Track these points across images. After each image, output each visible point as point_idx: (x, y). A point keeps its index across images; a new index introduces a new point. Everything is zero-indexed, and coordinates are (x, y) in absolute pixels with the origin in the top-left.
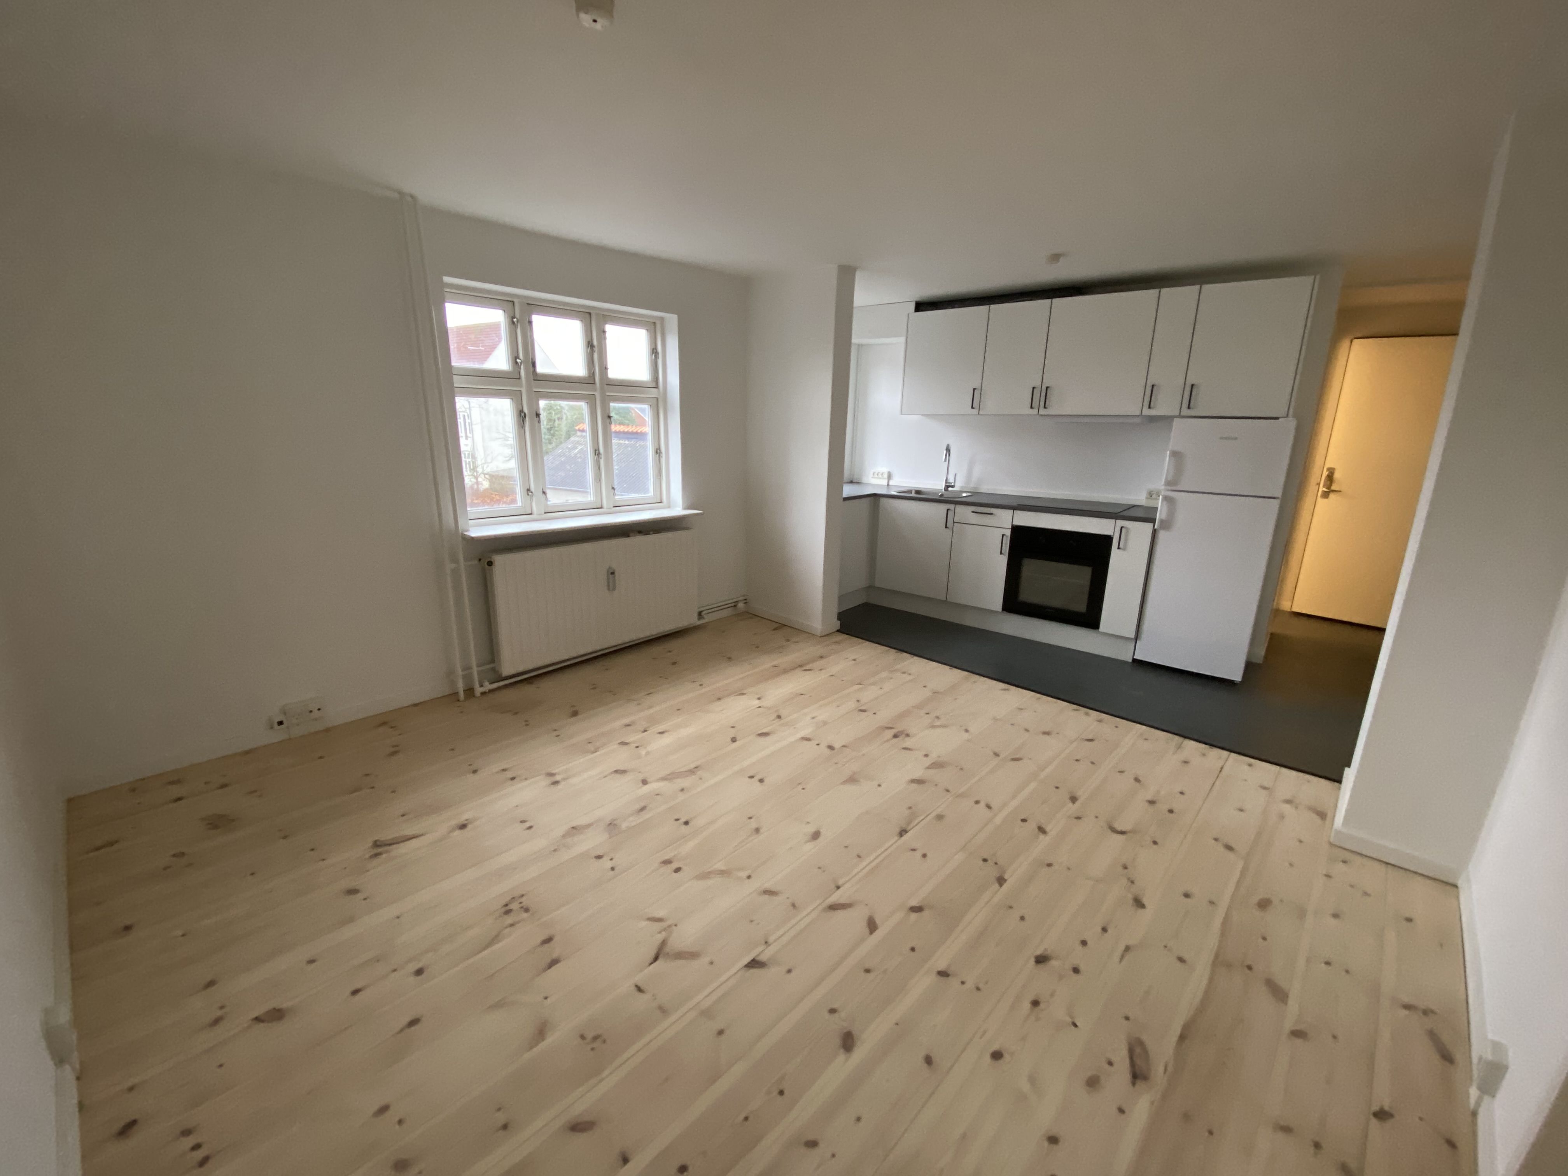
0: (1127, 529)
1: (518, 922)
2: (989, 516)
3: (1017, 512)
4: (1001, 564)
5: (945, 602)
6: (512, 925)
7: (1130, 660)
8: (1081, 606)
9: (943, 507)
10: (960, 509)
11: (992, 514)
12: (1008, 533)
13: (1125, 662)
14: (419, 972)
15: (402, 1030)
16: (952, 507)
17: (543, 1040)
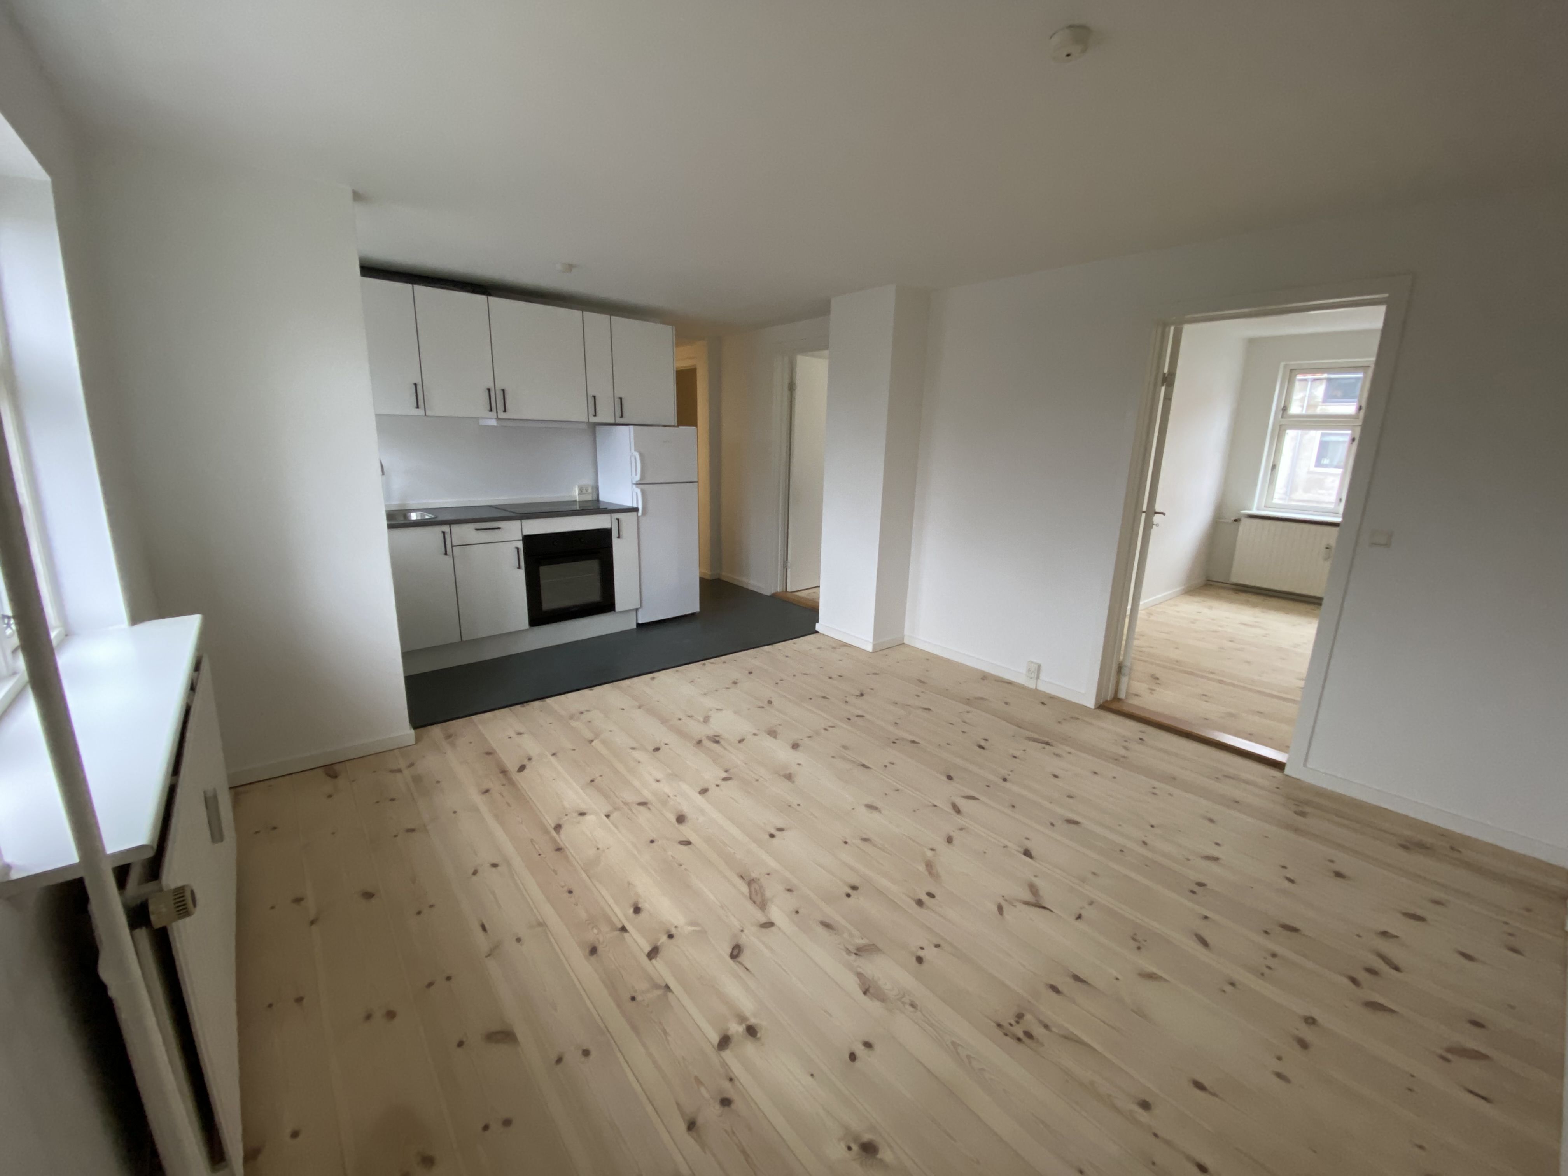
1: (1041, 1022)
2: (497, 530)
3: (525, 522)
4: (520, 577)
5: (462, 644)
6: (1046, 1027)
7: (635, 626)
8: (595, 596)
9: (437, 530)
10: (456, 529)
11: (499, 528)
12: (520, 545)
13: (632, 630)
14: (1145, 1105)
15: (1214, 1094)
16: (446, 528)
17: (1155, 974)
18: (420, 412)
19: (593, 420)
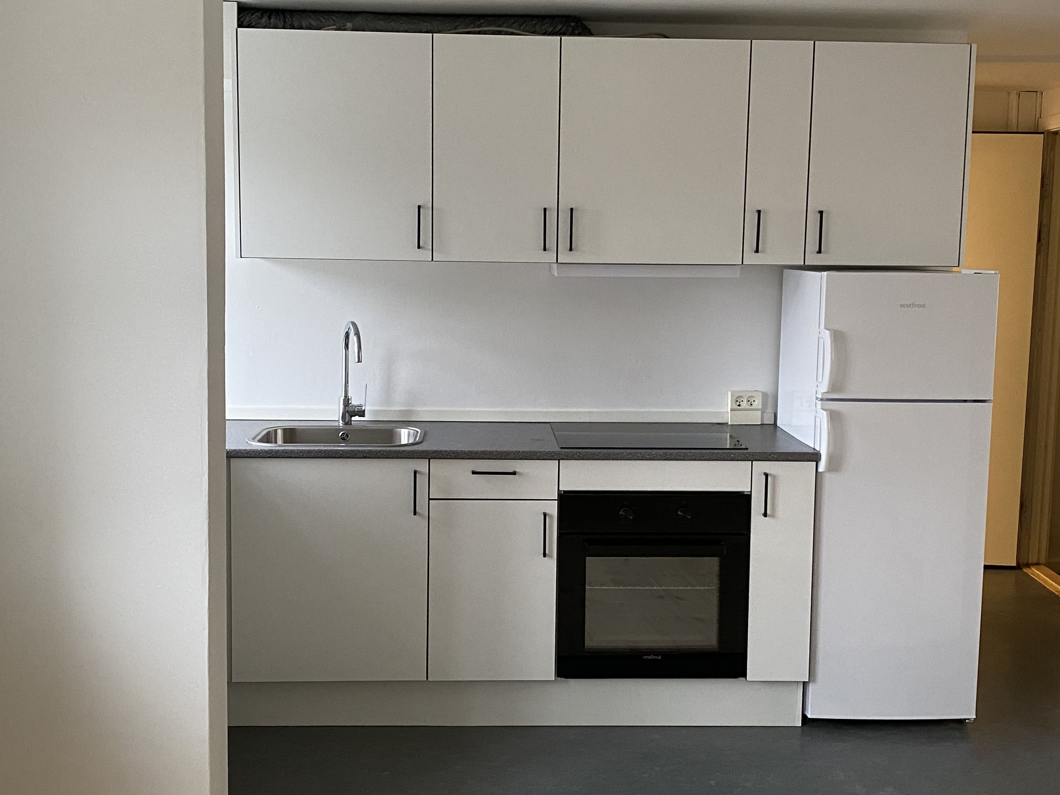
0: (774, 477)
2: (509, 477)
3: (569, 465)
4: (545, 573)
7: (797, 722)
9: (405, 469)
10: (442, 469)
11: (514, 473)
12: (553, 509)
13: (791, 728)
16: (422, 465)
18: (425, 255)
19: (751, 259)
